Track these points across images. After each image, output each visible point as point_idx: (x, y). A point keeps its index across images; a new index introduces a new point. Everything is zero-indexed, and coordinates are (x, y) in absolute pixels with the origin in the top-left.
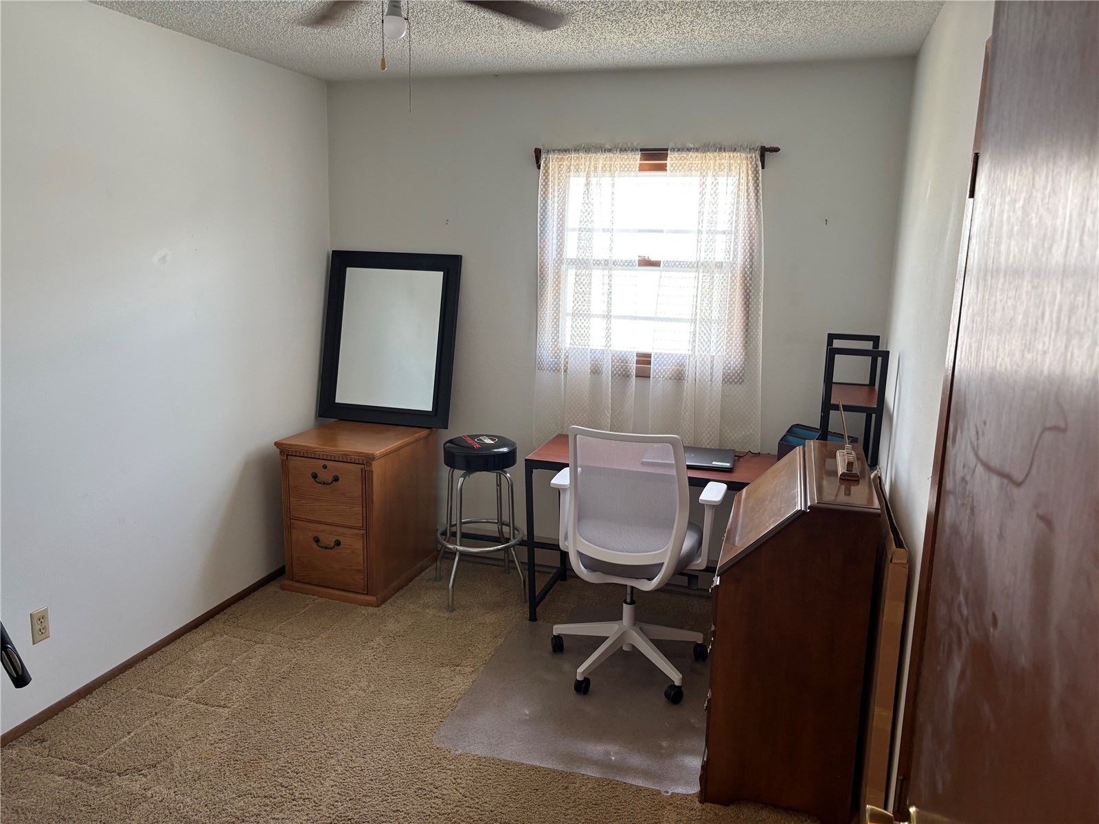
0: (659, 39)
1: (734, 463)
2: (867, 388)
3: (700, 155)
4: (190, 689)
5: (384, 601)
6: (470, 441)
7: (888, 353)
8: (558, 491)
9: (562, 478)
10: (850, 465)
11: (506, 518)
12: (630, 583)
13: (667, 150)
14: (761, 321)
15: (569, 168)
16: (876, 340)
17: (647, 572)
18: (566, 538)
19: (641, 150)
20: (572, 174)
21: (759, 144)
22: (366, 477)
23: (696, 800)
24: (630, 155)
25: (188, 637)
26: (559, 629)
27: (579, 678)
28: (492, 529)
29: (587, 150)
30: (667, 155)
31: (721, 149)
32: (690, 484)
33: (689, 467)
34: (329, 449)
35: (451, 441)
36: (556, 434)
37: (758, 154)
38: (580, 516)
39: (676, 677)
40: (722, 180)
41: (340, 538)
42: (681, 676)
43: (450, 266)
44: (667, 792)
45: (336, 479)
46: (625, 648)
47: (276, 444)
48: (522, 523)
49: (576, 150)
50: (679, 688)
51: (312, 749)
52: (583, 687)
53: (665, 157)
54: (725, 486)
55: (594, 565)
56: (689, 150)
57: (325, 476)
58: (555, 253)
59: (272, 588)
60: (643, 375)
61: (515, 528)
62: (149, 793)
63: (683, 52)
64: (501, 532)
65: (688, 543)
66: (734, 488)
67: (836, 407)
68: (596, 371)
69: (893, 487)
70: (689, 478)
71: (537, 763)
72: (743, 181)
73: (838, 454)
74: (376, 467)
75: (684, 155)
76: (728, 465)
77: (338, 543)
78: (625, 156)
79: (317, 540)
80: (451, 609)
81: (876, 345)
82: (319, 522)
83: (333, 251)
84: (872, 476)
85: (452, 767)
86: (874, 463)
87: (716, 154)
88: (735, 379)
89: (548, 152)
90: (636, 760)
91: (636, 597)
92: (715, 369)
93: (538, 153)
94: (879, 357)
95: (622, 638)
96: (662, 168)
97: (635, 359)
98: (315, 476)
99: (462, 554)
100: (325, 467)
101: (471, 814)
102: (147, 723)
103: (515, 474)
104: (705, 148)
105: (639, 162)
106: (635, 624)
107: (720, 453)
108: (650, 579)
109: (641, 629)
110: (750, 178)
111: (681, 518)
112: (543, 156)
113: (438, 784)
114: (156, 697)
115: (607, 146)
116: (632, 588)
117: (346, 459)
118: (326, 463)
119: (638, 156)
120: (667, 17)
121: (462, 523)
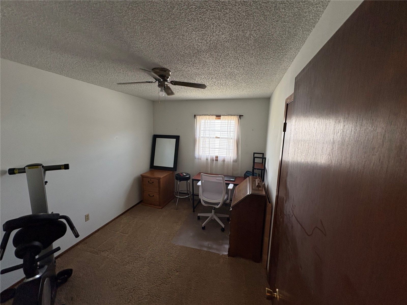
0: (219, 94)
1: (235, 180)
2: (261, 164)
3: (227, 116)
4: (120, 229)
5: (163, 208)
6: (180, 174)
7: (266, 158)
8: (199, 186)
9: (199, 183)
10: (259, 183)
11: (188, 190)
12: (214, 206)
13: (221, 115)
14: (240, 149)
15: (201, 119)
16: (263, 154)
17: (217, 204)
18: (200, 196)
19: (216, 115)
20: (202, 120)
21: (239, 115)
22: (159, 182)
23: (227, 256)
24: (213, 116)
25: (121, 217)
26: (199, 215)
27: (203, 226)
28: (186, 192)
29: (205, 115)
30: (221, 116)
31: (232, 115)
32: (226, 184)
33: (225, 180)
34: (152, 176)
35: (177, 174)
36: (198, 173)
37: (239, 116)
38: (203, 191)
39: (223, 226)
40: (232, 122)
41: (154, 195)
42: (224, 226)
43: (177, 138)
44: (221, 254)
45: (153, 182)
46: (213, 219)
47: (141, 175)
48: (192, 191)
49: (203, 115)
50: (224, 228)
51: (145, 244)
52: (204, 228)
53: (220, 117)
54: (233, 185)
55: (206, 202)
56: (225, 115)
57: (150, 182)
58: (198, 135)
59: (140, 205)
60: (217, 160)
61: (190, 192)
62: (108, 256)
63: (224, 96)
64: (187, 192)
65: (226, 197)
66: (235, 185)
67: (255, 169)
68: (207, 159)
69: (268, 186)
70: (226, 183)
71: (193, 247)
72: (236, 122)
73: (256, 180)
74: (161, 180)
75: (224, 116)
76: (234, 180)
77: (153, 196)
78: (212, 116)
79: (149, 195)
80: (177, 209)
81: (263, 156)
82: (150, 191)
83: (154, 135)
84: (263, 184)
85: (175, 248)
86: (263, 180)
87: (231, 116)
88: (235, 161)
89: (197, 115)
90: (215, 246)
91: (215, 209)
92: (231, 160)
93: (195, 116)
94: (264, 159)
95: (212, 217)
96: (220, 119)
97: (215, 157)
98: (149, 182)
99: (179, 198)
100: (151, 180)
101: (178, 261)
102: (110, 238)
103: (190, 181)
104: (228, 115)
105: (215, 118)
106: (215, 214)
107: (232, 177)
108: (218, 205)
109: (216, 215)
110: (238, 121)
111: (224, 192)
112: (196, 116)
113: (172, 253)
114: (113, 231)
115: (209, 114)
116: (214, 207)
117: (155, 178)
118: (151, 179)
119: (215, 116)
120: (220, 90)
121: (179, 191)
